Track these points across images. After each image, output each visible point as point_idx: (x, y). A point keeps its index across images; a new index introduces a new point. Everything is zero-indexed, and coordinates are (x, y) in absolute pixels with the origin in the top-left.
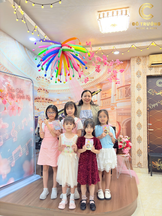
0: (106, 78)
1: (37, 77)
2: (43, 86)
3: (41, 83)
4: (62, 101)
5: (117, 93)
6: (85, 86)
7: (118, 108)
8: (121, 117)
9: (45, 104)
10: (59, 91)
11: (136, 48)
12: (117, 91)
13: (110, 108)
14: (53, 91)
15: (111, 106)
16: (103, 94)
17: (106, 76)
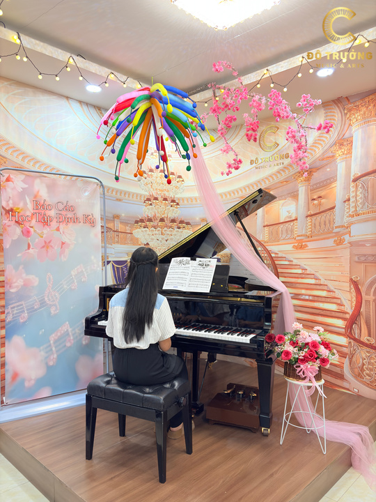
0: (321, 152)
2: (162, 191)
5: (352, 195)
6: (267, 182)
7: (353, 239)
8: (362, 266)
9: (168, 231)
12: (352, 189)
13: (333, 240)
14: (191, 199)
15: (334, 234)
16: (314, 199)
17: (320, 147)
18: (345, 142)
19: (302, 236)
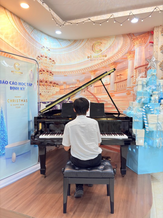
0: (121, 56)
1: (39, 57)
2: (46, 67)
3: (43, 64)
4: (70, 85)
5: (134, 74)
6: (96, 67)
7: (135, 93)
9: (49, 88)
10: (66, 73)
11: (160, 12)
12: (134, 72)
13: (126, 93)
14: (59, 72)
15: (126, 91)
16: (118, 76)
17: (121, 53)
18: (131, 53)
19: (112, 91)
